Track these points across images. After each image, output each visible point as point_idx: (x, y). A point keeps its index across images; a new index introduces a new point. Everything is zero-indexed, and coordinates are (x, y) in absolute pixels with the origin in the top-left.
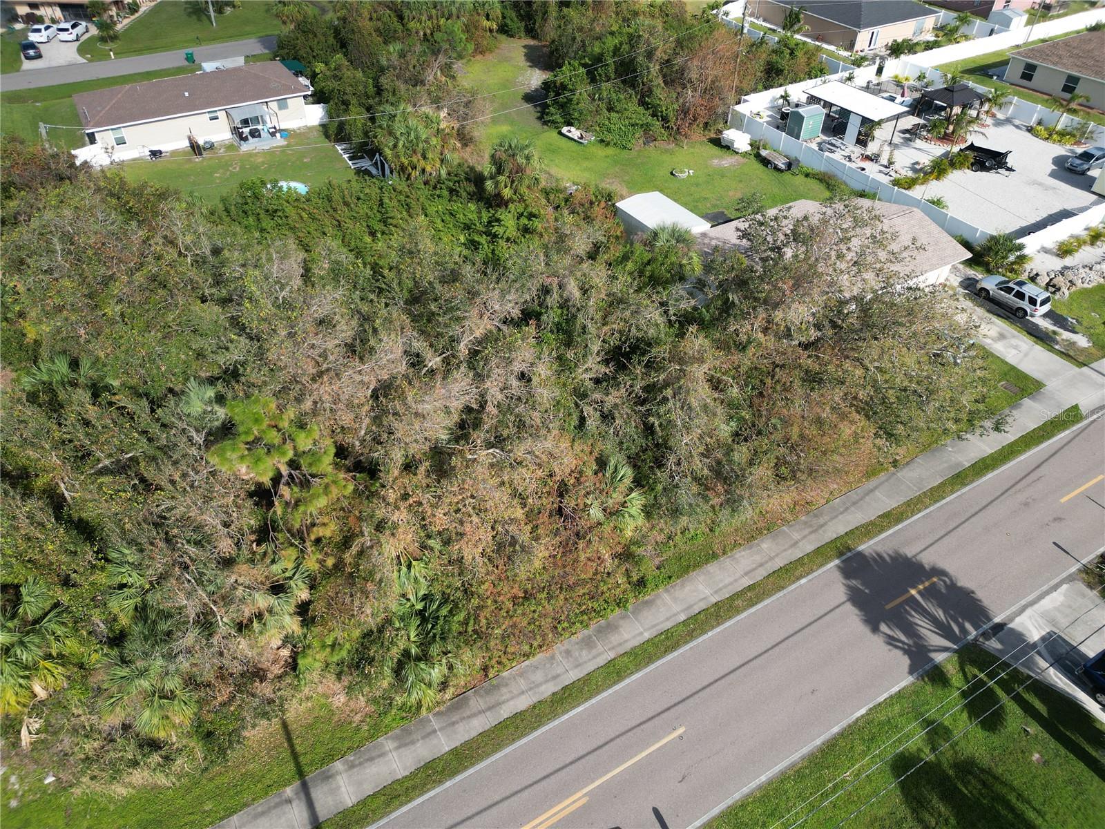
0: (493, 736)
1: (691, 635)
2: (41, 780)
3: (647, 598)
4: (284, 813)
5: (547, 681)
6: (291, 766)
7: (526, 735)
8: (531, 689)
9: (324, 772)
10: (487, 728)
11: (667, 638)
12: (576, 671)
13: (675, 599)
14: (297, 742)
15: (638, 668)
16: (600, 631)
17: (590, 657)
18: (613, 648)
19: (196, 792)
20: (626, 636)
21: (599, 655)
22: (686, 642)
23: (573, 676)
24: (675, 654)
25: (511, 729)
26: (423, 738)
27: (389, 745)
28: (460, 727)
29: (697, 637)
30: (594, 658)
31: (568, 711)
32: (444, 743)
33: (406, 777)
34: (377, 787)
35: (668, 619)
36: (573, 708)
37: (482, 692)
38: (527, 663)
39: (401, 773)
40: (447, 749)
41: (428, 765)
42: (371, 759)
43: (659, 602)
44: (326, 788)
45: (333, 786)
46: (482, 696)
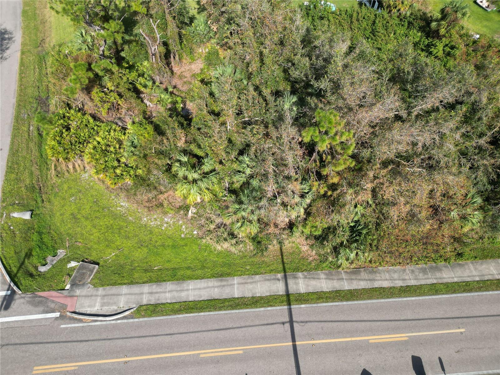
0: (369, 292)
1: (480, 289)
2: (193, 231)
3: (460, 262)
4: (276, 283)
5: (399, 280)
6: (281, 266)
7: (384, 298)
8: (391, 280)
9: (294, 275)
10: (367, 287)
11: (466, 285)
12: (415, 281)
13: (476, 269)
14: (285, 257)
15: (447, 293)
16: (431, 268)
17: (423, 278)
18: (436, 279)
19: (245, 260)
20: (445, 276)
21: (428, 279)
22: (476, 291)
23: (413, 282)
24: (469, 294)
25: (378, 293)
26: (338, 279)
27: (323, 276)
28: (355, 282)
29: (483, 291)
30: (425, 279)
31: (407, 297)
32: (346, 286)
33: (327, 292)
34: (315, 290)
35: (469, 276)
36: (410, 297)
37: (368, 271)
38: (391, 267)
39: (325, 290)
40: (347, 289)
41: (337, 291)
42: (314, 278)
43: (466, 267)
44: (294, 281)
45: (297, 282)
46: (367, 273)
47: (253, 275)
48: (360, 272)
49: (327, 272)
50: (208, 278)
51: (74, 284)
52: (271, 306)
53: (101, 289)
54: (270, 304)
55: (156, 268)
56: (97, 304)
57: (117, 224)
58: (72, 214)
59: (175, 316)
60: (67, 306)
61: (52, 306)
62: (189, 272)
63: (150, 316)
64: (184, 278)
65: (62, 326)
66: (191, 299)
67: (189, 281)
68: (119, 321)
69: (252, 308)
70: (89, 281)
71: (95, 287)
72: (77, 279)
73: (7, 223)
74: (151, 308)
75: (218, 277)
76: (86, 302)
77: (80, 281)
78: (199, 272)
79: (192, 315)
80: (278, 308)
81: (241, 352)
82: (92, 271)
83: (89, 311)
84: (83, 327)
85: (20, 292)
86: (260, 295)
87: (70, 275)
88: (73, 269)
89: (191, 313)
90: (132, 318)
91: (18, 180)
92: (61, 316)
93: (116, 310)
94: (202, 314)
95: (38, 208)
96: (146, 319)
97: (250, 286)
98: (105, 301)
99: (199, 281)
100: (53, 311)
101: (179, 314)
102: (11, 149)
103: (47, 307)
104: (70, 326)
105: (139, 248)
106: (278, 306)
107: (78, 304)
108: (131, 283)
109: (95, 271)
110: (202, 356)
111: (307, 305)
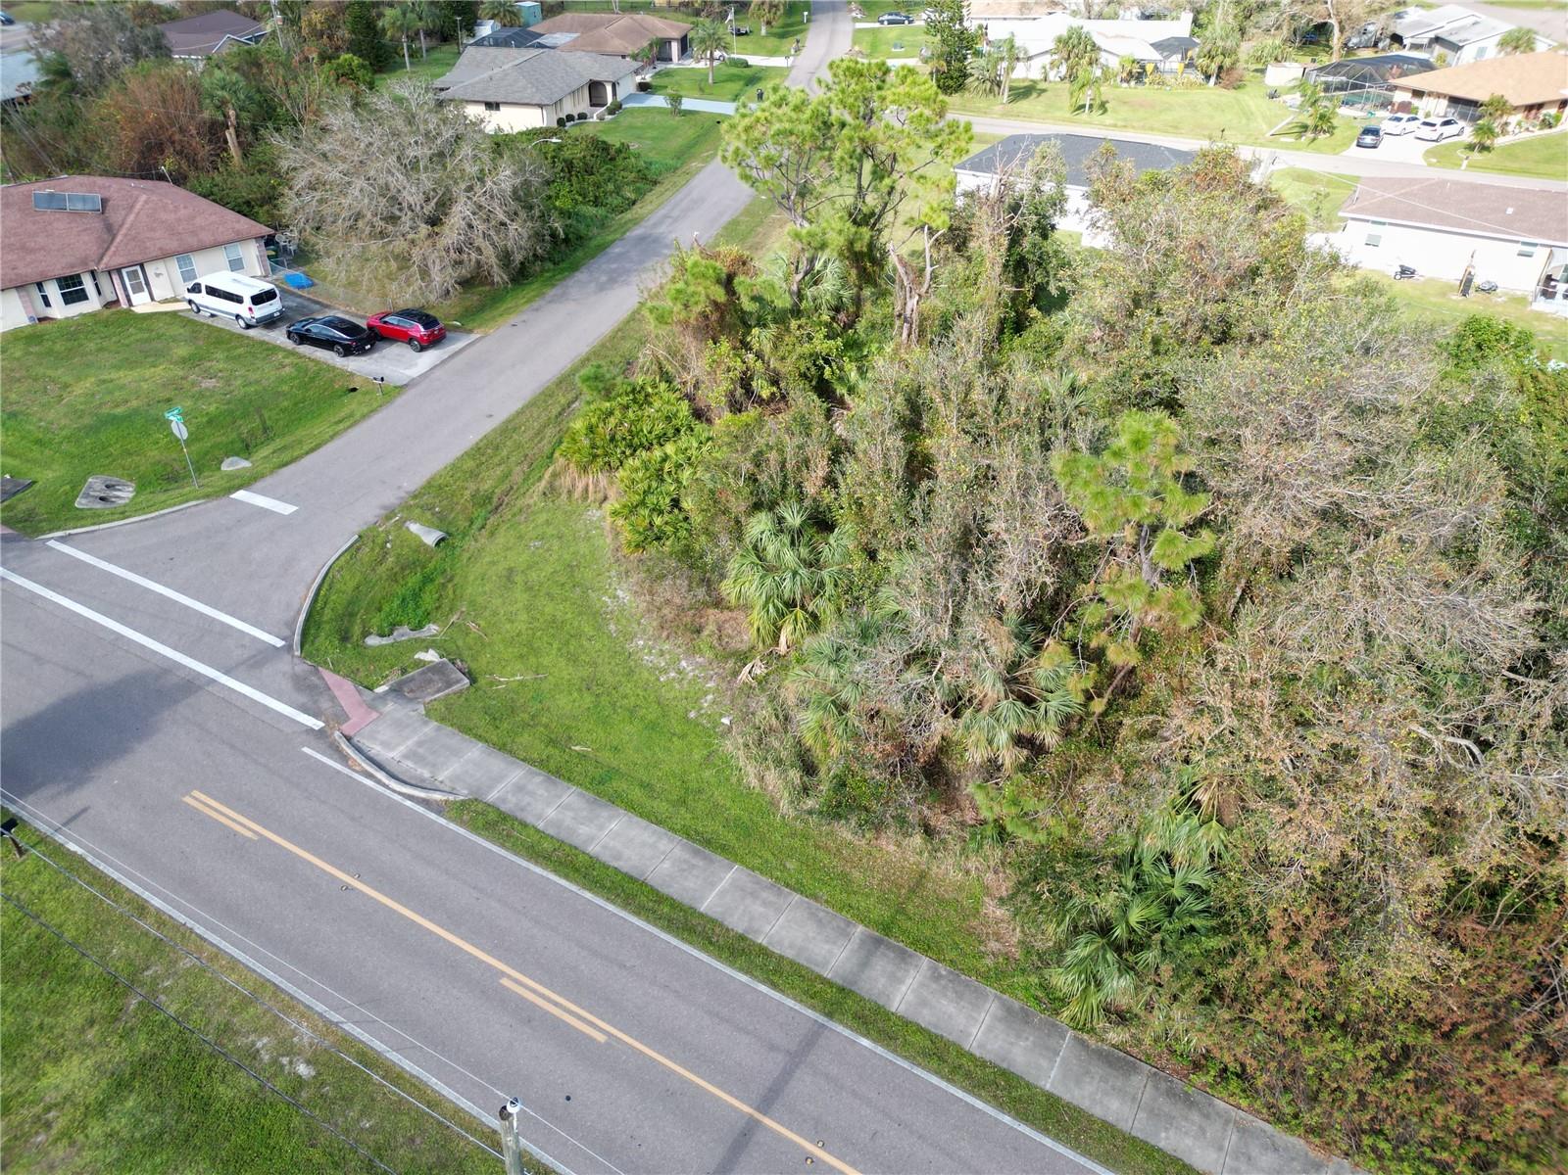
0: (1118, 1142)
2: (721, 715)
4: (834, 943)
6: (887, 913)
9: (905, 952)
14: (916, 900)
19: (796, 843)
26: (1035, 1043)
27: (993, 1006)
28: (1091, 1086)
32: (1051, 1077)
33: (972, 1055)
34: (936, 1026)
38: (1268, 1127)
39: (972, 1045)
40: (1048, 1087)
41: (1008, 1074)
42: (960, 996)
44: (890, 968)
45: (899, 974)
46: (1157, 1089)
47: (787, 885)
48: (1134, 1069)
49: (1017, 1004)
50: (672, 829)
51: (397, 691)
52: (774, 986)
53: (434, 724)
54: (775, 979)
55: (577, 748)
56: (402, 748)
57: (576, 624)
58: (511, 570)
59: (524, 863)
60: (347, 718)
61: (325, 704)
62: (637, 794)
63: (475, 830)
64: (617, 800)
65: (306, 750)
66: (593, 849)
67: (622, 811)
68: (408, 803)
69: (719, 958)
70: (428, 699)
71: (427, 715)
72: (412, 685)
73: (388, 533)
74: (492, 816)
75: (694, 841)
76: (386, 733)
77: (412, 691)
78: (662, 807)
79: (563, 882)
80: (790, 1003)
81: (601, 1038)
82: (449, 685)
83: (376, 750)
84: (339, 772)
85: (298, 653)
86: (764, 943)
87: (404, 671)
88: (419, 663)
89: (566, 877)
90: (439, 813)
91: (474, 475)
92: (321, 731)
93: (424, 780)
94: (588, 895)
95: (465, 535)
96: (462, 831)
97: (758, 908)
98: (421, 751)
99: (644, 823)
100: (316, 715)
101: (536, 863)
102: (509, 421)
103: (316, 702)
104: (319, 756)
105: (580, 690)
106: (795, 999)
107: (368, 728)
108: (502, 748)
109: (455, 688)
110: (505, 982)
111: (880, 1050)
